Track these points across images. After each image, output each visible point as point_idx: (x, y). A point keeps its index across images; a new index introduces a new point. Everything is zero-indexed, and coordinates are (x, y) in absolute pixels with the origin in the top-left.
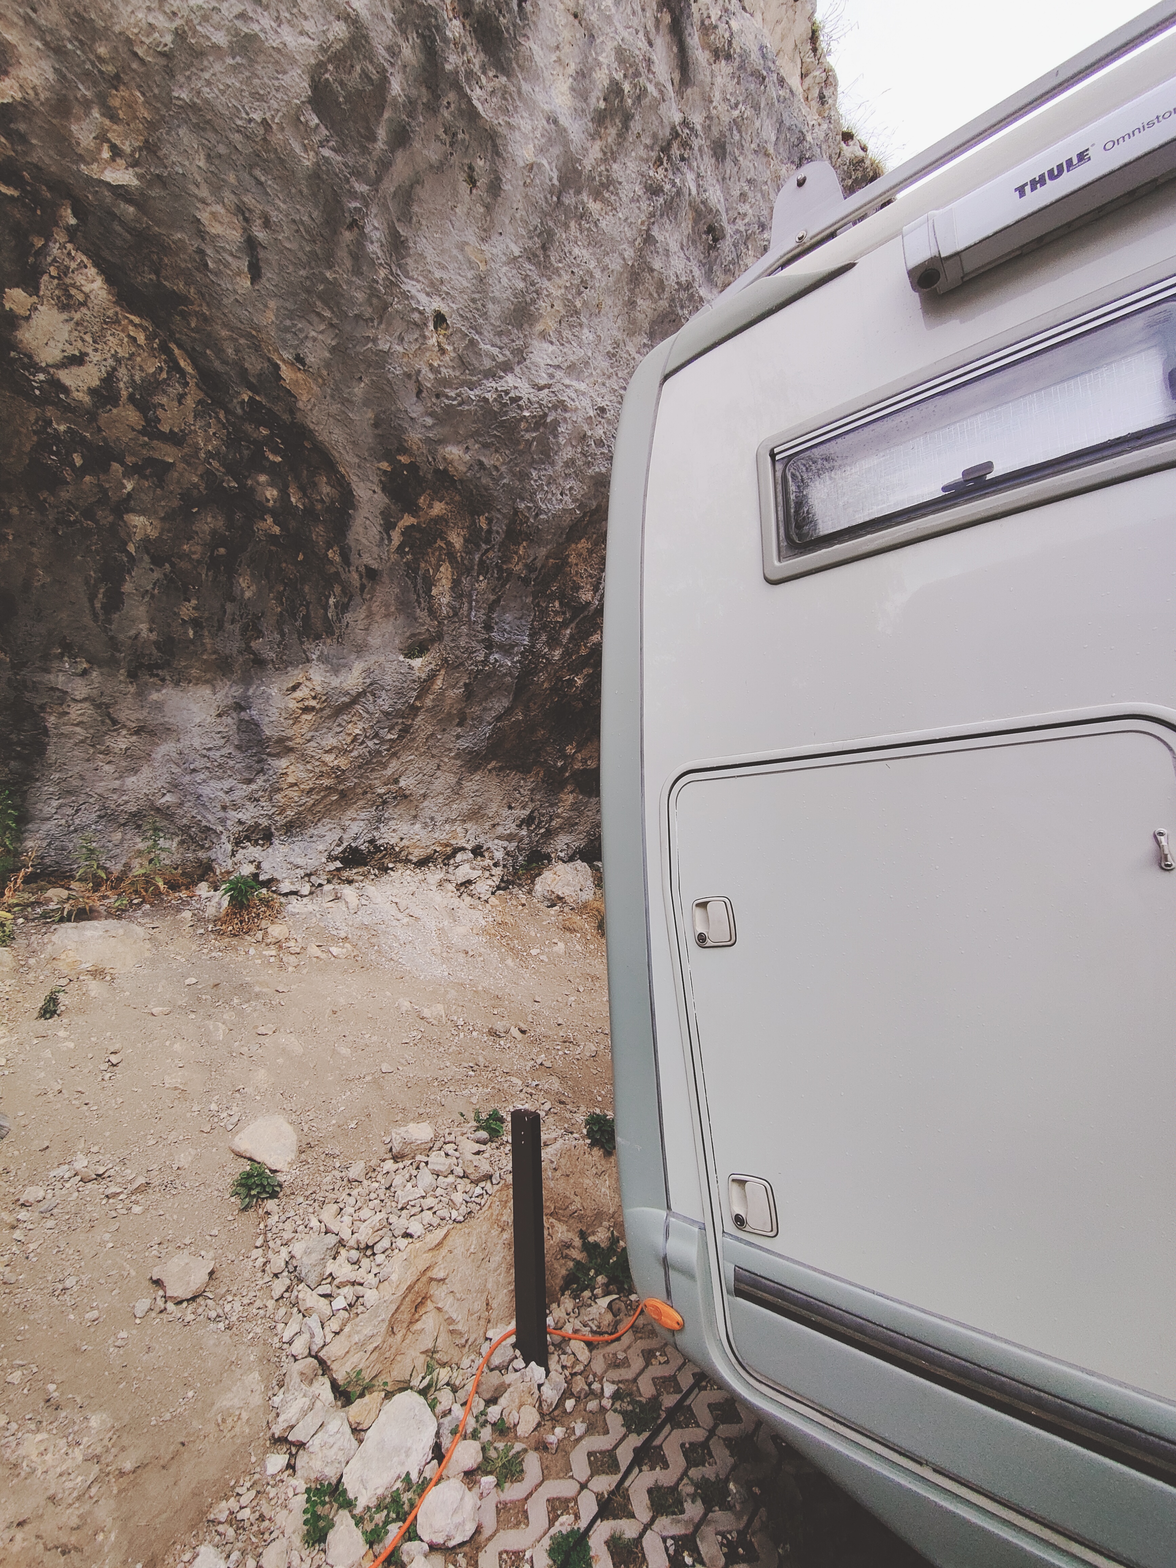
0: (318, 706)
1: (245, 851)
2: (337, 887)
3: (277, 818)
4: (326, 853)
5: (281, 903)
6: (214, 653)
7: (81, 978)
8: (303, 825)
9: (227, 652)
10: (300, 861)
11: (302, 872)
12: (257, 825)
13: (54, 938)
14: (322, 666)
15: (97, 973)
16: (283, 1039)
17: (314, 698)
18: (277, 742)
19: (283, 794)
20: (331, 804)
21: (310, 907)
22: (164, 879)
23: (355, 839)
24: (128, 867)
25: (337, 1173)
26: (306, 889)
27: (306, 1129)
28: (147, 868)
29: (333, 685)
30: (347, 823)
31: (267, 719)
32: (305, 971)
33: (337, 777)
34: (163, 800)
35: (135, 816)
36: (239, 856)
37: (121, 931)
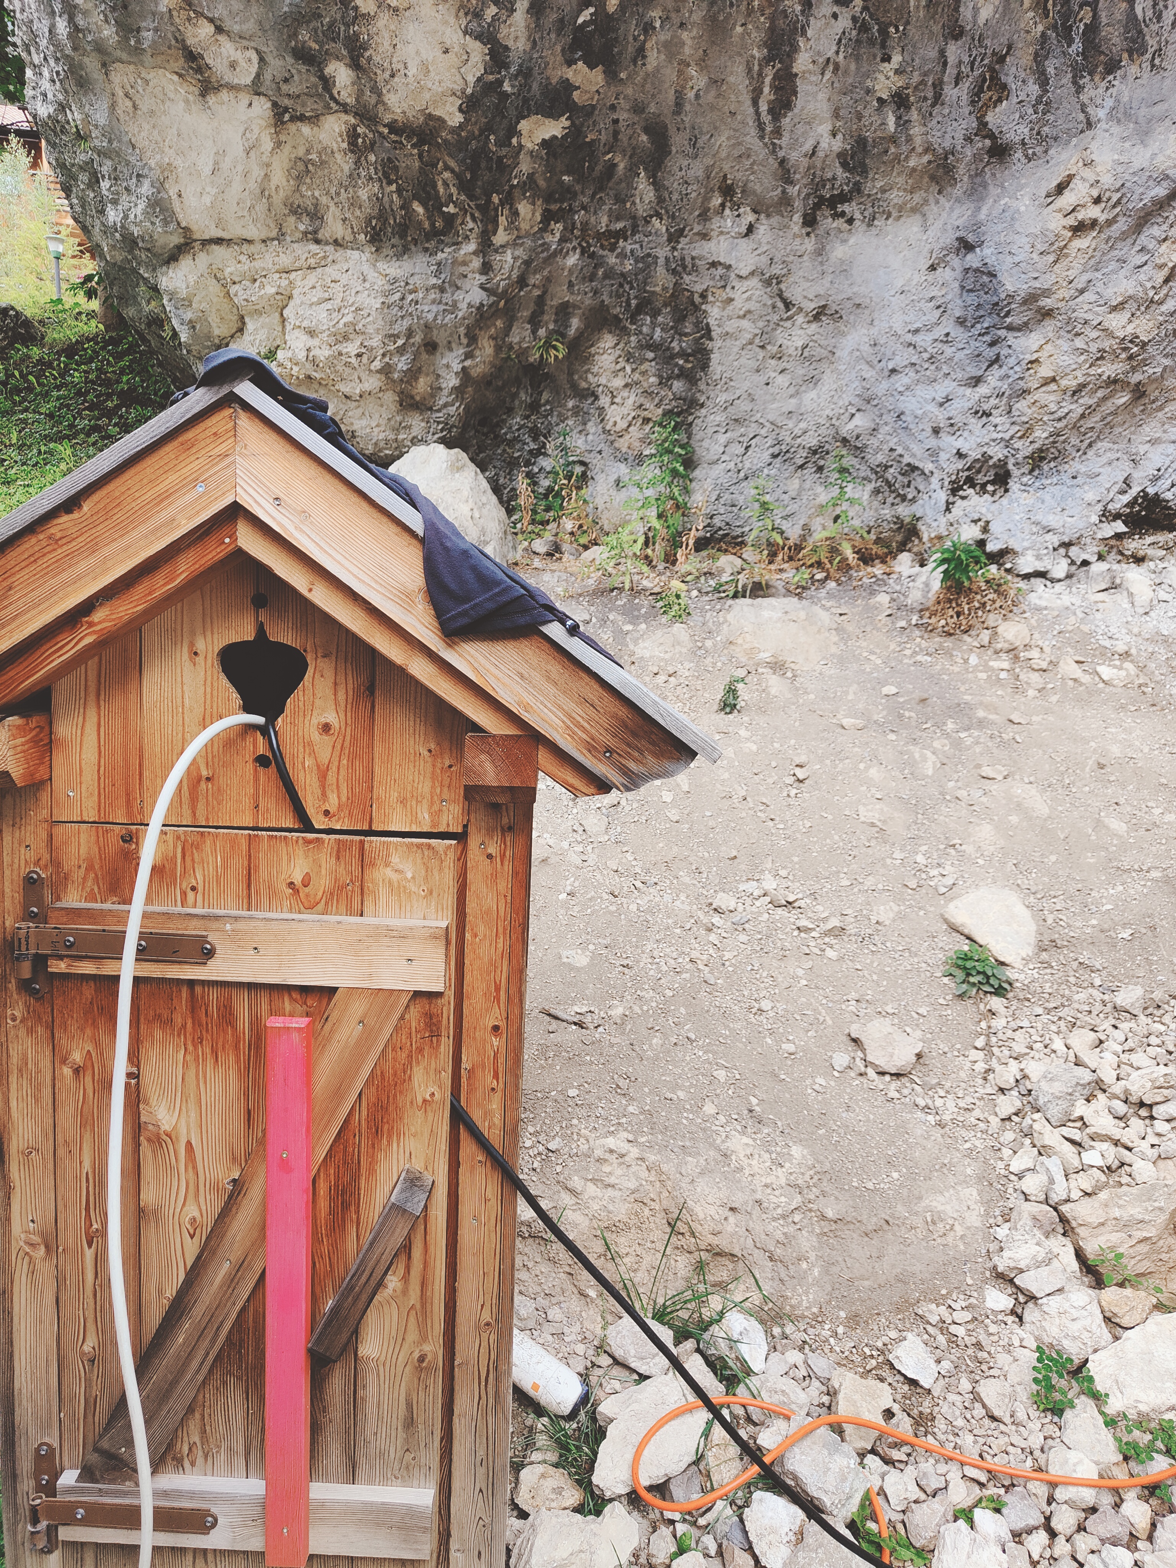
0: (1102, 218)
1: (965, 503)
2: (1116, 567)
3: (1018, 444)
4: (1100, 507)
5: (1019, 590)
6: (926, 151)
7: (760, 670)
8: (1061, 456)
9: (947, 144)
10: (1053, 520)
11: (1055, 540)
12: (986, 457)
13: (730, 617)
14: (1116, 129)
15: (778, 666)
16: (1019, 790)
17: (1097, 201)
18: (1025, 302)
19: (1030, 399)
20: (1114, 413)
21: (1066, 600)
22: (854, 547)
23: (1155, 479)
24: (806, 528)
25: (1096, 993)
26: (1060, 569)
27: (1050, 921)
28: (832, 530)
29: (1136, 165)
30: (1142, 449)
31: (1009, 259)
32: (1054, 699)
33: (1131, 358)
34: (851, 426)
35: (815, 452)
36: (957, 510)
37: (802, 615)
